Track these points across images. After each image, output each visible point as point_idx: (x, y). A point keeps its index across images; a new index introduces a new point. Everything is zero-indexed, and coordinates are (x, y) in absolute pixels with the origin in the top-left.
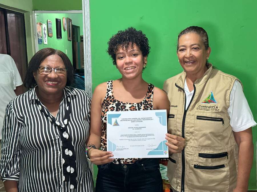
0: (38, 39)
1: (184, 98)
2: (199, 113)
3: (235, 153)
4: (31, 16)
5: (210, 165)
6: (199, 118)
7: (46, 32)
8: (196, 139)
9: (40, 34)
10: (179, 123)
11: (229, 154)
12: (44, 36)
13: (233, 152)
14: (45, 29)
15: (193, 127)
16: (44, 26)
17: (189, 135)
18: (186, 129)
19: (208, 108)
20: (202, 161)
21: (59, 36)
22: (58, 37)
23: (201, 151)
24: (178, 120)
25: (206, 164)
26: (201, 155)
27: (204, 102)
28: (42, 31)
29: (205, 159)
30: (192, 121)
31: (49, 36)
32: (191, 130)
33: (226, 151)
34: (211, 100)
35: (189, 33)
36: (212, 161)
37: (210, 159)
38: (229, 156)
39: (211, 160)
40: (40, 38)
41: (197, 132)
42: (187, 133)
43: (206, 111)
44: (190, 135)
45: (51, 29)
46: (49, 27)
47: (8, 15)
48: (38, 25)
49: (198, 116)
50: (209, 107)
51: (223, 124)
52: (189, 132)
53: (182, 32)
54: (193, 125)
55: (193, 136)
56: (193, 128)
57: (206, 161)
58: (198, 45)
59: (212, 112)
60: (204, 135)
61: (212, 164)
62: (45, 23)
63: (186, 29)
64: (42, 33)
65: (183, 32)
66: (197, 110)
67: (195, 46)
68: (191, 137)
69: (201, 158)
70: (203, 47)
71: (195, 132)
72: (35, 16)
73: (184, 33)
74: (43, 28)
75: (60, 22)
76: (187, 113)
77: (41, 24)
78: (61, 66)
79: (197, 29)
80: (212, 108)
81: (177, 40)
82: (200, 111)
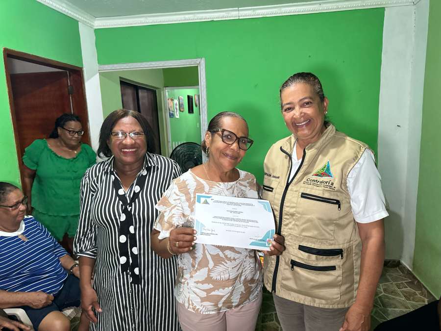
0: (169, 113)
1: (288, 168)
2: (306, 189)
3: (354, 252)
4: (162, 92)
5: (314, 264)
6: (304, 196)
7: (178, 107)
8: (297, 225)
9: (172, 109)
10: (278, 200)
11: (345, 251)
12: (176, 111)
13: (351, 250)
14: (176, 105)
15: (294, 207)
16: (176, 101)
17: (288, 217)
18: (285, 209)
19: (319, 183)
20: (303, 257)
21: (191, 111)
22: (189, 112)
23: (303, 243)
24: (277, 196)
25: (307, 261)
26: (302, 248)
27: (315, 175)
28: (174, 106)
29: (307, 254)
30: (295, 200)
31: (180, 111)
32: (292, 211)
33: (341, 247)
34: (326, 172)
35: (294, 84)
36: (317, 259)
37: (314, 257)
38: (345, 255)
39: (316, 257)
40: (172, 112)
41: (299, 215)
42: (286, 214)
43: (315, 187)
44: (290, 218)
45: (182, 104)
46: (180, 103)
47: (140, 91)
48: (170, 101)
49: (302, 194)
50: (321, 182)
51: (339, 209)
52: (288, 214)
53: (283, 84)
54: (295, 205)
55: (294, 219)
56: (294, 209)
57: (309, 257)
58: (310, 98)
59: (324, 189)
60: (309, 221)
61: (316, 262)
62: (176, 99)
63: (289, 79)
64: (174, 108)
65: (285, 84)
66: (303, 185)
67: (306, 100)
68: (291, 220)
69: (302, 252)
70: (318, 99)
71: (297, 215)
72: (166, 92)
73: (287, 86)
74: (175, 103)
75: (192, 99)
76: (290, 187)
77: (172, 100)
78: (138, 128)
79: (304, 77)
80: (325, 184)
81: (279, 96)
82: (307, 186)
